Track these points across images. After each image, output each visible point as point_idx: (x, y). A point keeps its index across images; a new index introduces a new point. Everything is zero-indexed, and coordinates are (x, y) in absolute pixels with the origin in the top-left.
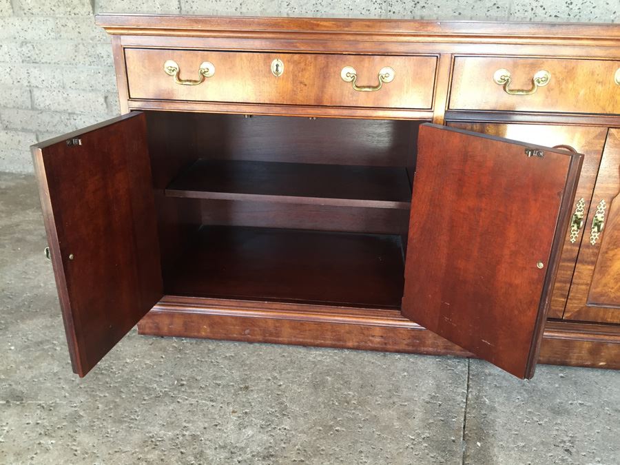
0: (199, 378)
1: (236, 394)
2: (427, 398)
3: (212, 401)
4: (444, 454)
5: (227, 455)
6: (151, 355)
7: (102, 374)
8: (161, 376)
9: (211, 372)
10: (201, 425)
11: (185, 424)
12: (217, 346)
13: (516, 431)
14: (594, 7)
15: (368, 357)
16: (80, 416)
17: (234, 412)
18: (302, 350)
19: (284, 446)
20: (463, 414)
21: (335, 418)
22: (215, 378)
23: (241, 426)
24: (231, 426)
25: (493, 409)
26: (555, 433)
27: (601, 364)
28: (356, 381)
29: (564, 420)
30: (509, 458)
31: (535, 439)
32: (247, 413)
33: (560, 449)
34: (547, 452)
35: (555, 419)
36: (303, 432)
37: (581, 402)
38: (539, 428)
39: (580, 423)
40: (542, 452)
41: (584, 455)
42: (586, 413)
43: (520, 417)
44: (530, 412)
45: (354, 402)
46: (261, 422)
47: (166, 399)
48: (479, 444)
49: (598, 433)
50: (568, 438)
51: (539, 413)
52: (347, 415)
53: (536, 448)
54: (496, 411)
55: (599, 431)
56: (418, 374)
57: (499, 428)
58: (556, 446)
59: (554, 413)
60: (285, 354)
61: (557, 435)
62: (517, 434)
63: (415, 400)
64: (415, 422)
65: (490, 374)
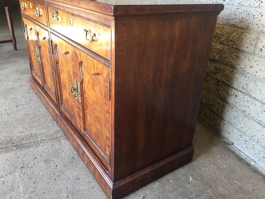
0: (18, 99)
1: (14, 106)
2: (35, 133)
3: (9, 104)
4: (5, 143)
7: (12, 89)
8: (16, 95)
9: (22, 100)
12: (35, 97)
13: (28, 154)
18: (44, 107)
20: (30, 142)
21: (12, 122)
22: (20, 101)
27: (85, 162)
28: (34, 120)
29: (42, 163)
30: (10, 156)
31: (25, 159)
32: (6, 110)
33: (22, 166)
34: (19, 163)
35: (41, 161)
36: (2, 120)
37: (58, 165)
38: (32, 159)
39: (42, 167)
40: (18, 162)
41: (22, 172)
42: (50, 168)
43: (36, 153)
44: (42, 155)
45: (22, 122)
46: (3, 113)
47: (6, 99)
48: (15, 148)
49: (39, 173)
50: (30, 166)
51: (42, 157)
52: (15, 123)
53: (19, 160)
54: (37, 148)
55: (40, 173)
56: (47, 128)
57: (27, 150)
58: (24, 164)
59: (45, 160)
60: (40, 106)
61: (31, 163)
62: (25, 154)
63: (31, 132)
64: (19, 135)
65: (60, 142)
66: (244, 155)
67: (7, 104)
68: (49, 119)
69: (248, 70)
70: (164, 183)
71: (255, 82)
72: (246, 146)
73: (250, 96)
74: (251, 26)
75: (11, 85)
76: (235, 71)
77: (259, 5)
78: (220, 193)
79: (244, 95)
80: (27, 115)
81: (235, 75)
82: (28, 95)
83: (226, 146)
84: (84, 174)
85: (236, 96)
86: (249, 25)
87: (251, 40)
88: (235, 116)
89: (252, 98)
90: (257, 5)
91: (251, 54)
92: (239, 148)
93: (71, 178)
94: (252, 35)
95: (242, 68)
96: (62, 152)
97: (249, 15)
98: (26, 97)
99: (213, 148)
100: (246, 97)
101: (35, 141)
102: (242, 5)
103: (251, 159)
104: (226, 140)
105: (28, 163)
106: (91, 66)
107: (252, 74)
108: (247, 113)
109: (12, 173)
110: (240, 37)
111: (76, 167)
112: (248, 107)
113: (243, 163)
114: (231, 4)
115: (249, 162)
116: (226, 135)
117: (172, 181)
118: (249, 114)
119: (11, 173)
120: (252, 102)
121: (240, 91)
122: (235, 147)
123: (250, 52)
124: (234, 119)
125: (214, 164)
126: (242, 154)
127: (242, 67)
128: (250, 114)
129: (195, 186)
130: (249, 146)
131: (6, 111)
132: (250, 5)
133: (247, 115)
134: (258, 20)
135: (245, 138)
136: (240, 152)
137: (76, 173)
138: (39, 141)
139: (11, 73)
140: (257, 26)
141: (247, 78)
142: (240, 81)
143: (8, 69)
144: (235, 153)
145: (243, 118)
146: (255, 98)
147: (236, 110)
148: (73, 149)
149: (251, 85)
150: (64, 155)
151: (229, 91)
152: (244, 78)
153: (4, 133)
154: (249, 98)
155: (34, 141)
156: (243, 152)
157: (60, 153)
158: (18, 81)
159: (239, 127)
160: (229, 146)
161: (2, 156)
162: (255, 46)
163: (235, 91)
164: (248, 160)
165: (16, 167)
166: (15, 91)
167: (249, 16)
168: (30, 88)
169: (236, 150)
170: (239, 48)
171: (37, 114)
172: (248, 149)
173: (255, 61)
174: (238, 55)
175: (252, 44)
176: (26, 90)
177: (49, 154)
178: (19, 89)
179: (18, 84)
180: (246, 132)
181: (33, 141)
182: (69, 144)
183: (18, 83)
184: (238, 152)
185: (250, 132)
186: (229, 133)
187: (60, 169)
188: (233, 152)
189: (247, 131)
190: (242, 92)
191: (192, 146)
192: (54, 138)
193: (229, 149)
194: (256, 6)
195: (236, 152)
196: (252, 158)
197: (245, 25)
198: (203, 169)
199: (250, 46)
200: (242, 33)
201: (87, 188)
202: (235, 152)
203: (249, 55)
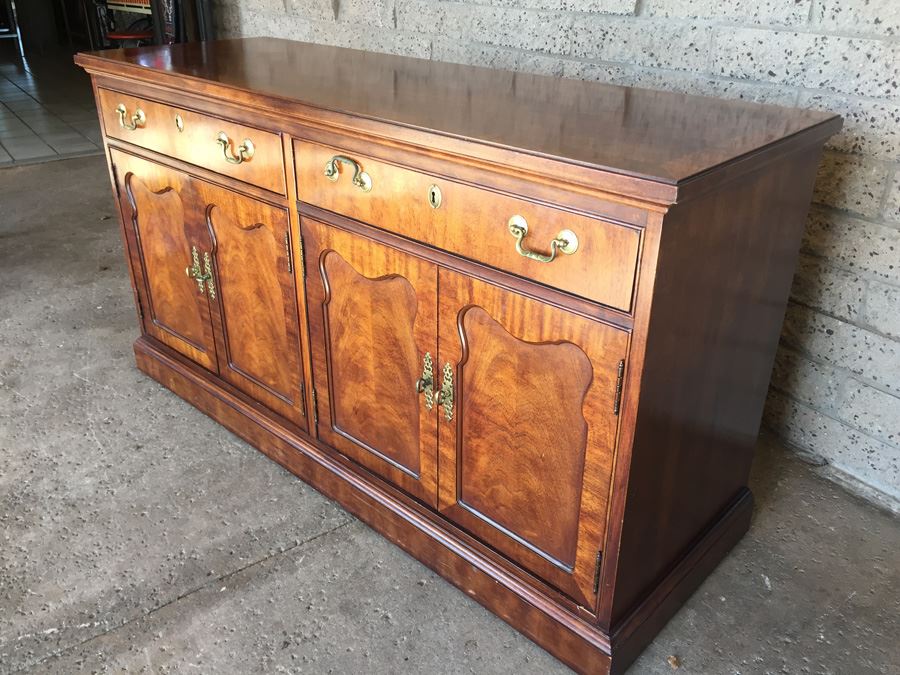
0: (124, 423)
1: (126, 449)
2: (253, 528)
3: (104, 445)
4: (182, 578)
5: (51, 488)
6: (125, 390)
7: (78, 390)
8: (106, 409)
9: (138, 422)
10: (71, 459)
11: (63, 453)
12: (177, 404)
13: (277, 600)
14: (825, 63)
15: (272, 469)
16: (22, 415)
17: (103, 461)
18: (230, 437)
19: (91, 504)
20: (258, 559)
21: (157, 504)
22: (135, 429)
23: (90, 474)
24: (84, 470)
25: (292, 570)
26: (307, 623)
27: (471, 591)
28: (224, 484)
29: (339, 620)
30: (226, 615)
31: (278, 616)
32: (109, 467)
33: (283, 638)
34: (267, 633)
35: (331, 613)
36: (118, 502)
37: (390, 615)
38: (300, 610)
39: (346, 632)
40: (261, 629)
41: (293, 657)
42: (372, 628)
43: (301, 591)
44: (321, 593)
45: (193, 500)
46: (106, 478)
47: (81, 429)
48: (224, 589)
49: (348, 650)
50: (308, 635)
51: (326, 599)
52: (169, 507)
53: (261, 623)
54: (292, 573)
55: (352, 650)
56: (286, 505)
57: (265, 588)
58: (285, 633)
59: (341, 608)
60: (212, 434)
61: (304, 626)
62: (270, 602)
63: (240, 525)
64: (207, 542)
65: (350, 541)
66: (867, 488)
67: (100, 446)
68: (270, 475)
69: (863, 260)
70: (707, 609)
71: (886, 292)
72: (872, 465)
73: (874, 330)
74: (865, 147)
75: (65, 374)
76: (823, 267)
77: (888, 91)
78: (854, 606)
79: (854, 328)
80: (190, 471)
81: (822, 276)
82: (148, 403)
83: (810, 472)
84: (481, 627)
85: (830, 332)
86: (859, 143)
87: (867, 183)
88: (829, 388)
89: (881, 334)
90: (881, 91)
91: (868, 220)
92: (850, 471)
93: (451, 645)
94: (870, 169)
95: (843, 258)
96: (375, 573)
97: (855, 115)
98: (147, 410)
99: (780, 484)
100: (861, 334)
101: (273, 552)
102: (833, 89)
103: (890, 496)
104: (803, 454)
105: (295, 627)
106: (522, 322)
107: (875, 272)
108: (867, 375)
109: (266, 667)
110: (831, 175)
111: (446, 610)
112: (870, 359)
113: (872, 512)
114: (797, 84)
115: (884, 505)
116: (805, 441)
117: (723, 599)
118: (875, 378)
119: (263, 669)
120: (883, 347)
121: (841, 319)
122: (838, 471)
123: (866, 215)
124: (827, 395)
125: (804, 529)
126: (861, 486)
127: (842, 255)
128: (878, 378)
129: (787, 599)
130: (882, 464)
131: (110, 471)
132: (856, 90)
133: (867, 382)
134: (885, 130)
135: (865, 442)
136: (854, 482)
137: (454, 628)
138: (283, 550)
139: (35, 333)
140: (886, 147)
141: (861, 284)
142: (838, 292)
143: (14, 315)
144: (840, 487)
145: (859, 391)
146: (889, 334)
147: (832, 369)
148: (402, 555)
149: (876, 303)
150: (386, 580)
151: (805, 320)
152: (852, 283)
153: (156, 547)
154: (870, 336)
155: (269, 553)
156: (861, 482)
157: (372, 575)
158: (80, 357)
159: (846, 414)
160: (819, 471)
161: (198, 623)
162: (882, 199)
163: (825, 320)
164: (882, 501)
165: (266, 648)
166: (95, 394)
167: (857, 121)
168: (138, 375)
169: (842, 477)
170: (830, 204)
171: (221, 465)
172: (879, 472)
173: (884, 239)
174: (828, 222)
175: (870, 194)
176: (129, 386)
177: (341, 587)
178: (103, 384)
179: (88, 367)
180: (868, 427)
181: (266, 556)
182: (381, 542)
183: (85, 364)
184: (850, 485)
185: (883, 426)
186: (814, 435)
187: (402, 625)
188: (836, 486)
189: (871, 424)
190: (847, 321)
191: (748, 489)
192: (325, 534)
193: (820, 478)
194: (877, 94)
195: (843, 484)
196: (891, 494)
197: (846, 143)
198: (783, 547)
199: (865, 200)
200: (837, 164)
201: (511, 665)
202: (838, 483)
203: (865, 223)
